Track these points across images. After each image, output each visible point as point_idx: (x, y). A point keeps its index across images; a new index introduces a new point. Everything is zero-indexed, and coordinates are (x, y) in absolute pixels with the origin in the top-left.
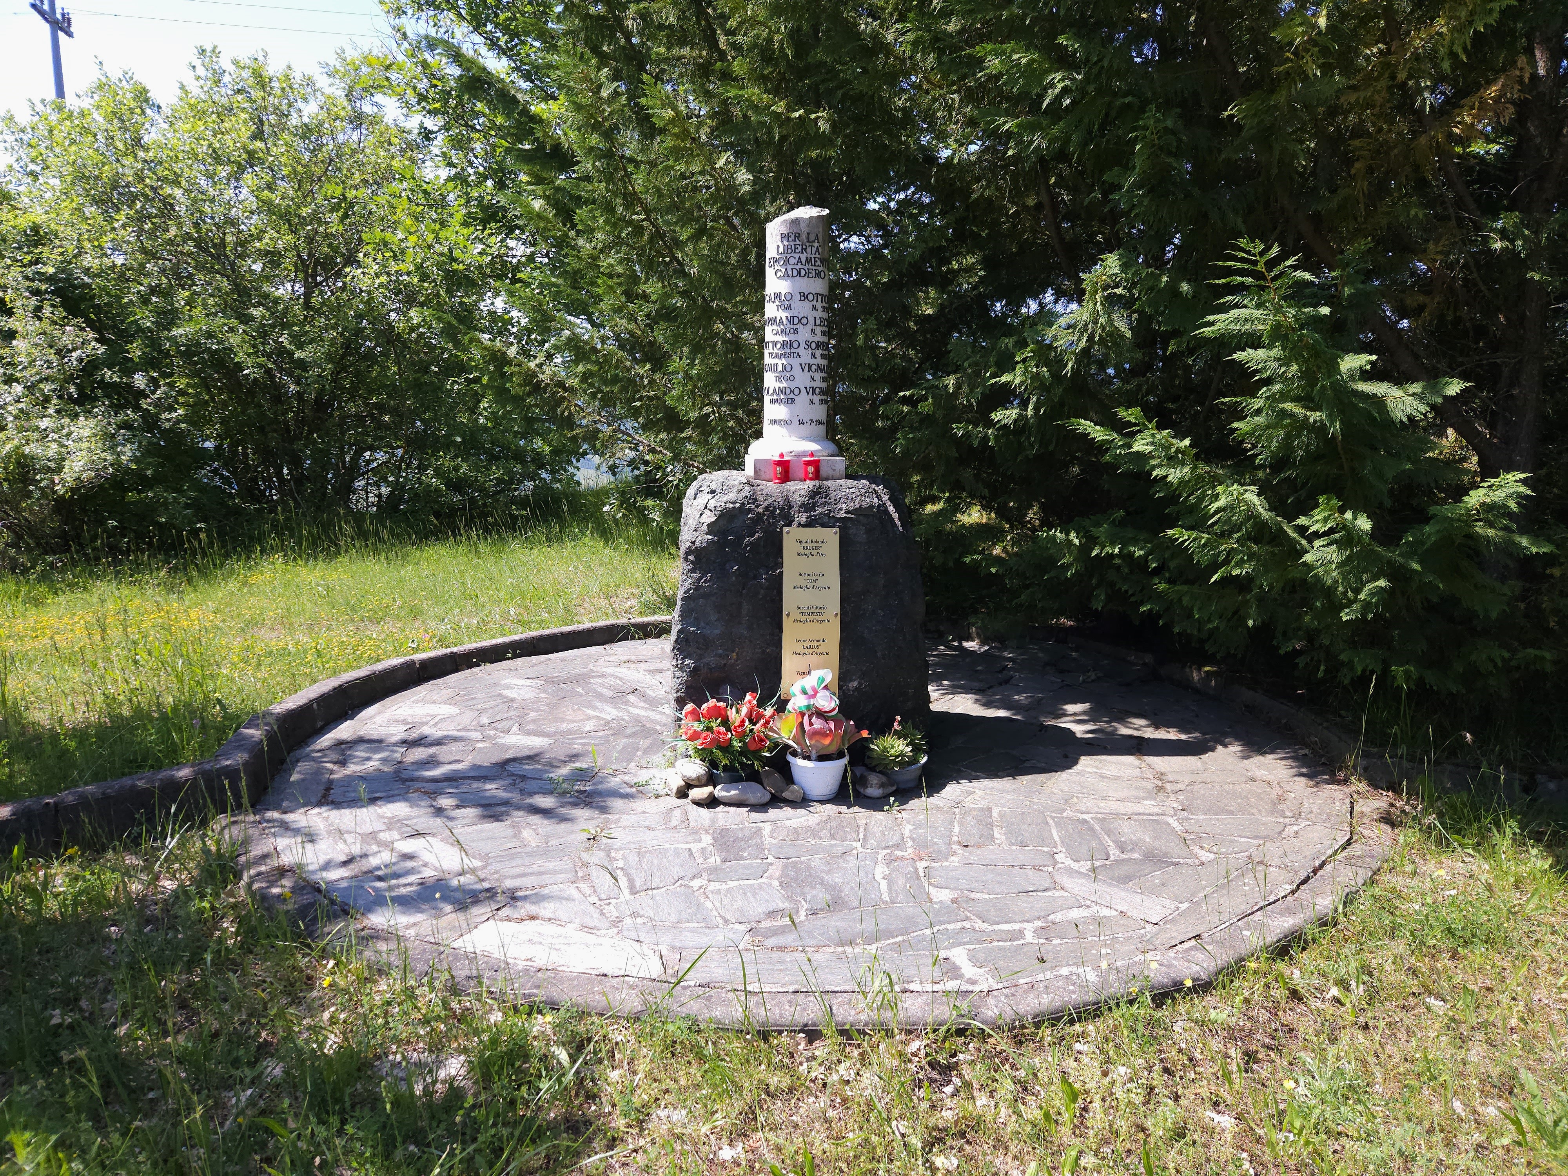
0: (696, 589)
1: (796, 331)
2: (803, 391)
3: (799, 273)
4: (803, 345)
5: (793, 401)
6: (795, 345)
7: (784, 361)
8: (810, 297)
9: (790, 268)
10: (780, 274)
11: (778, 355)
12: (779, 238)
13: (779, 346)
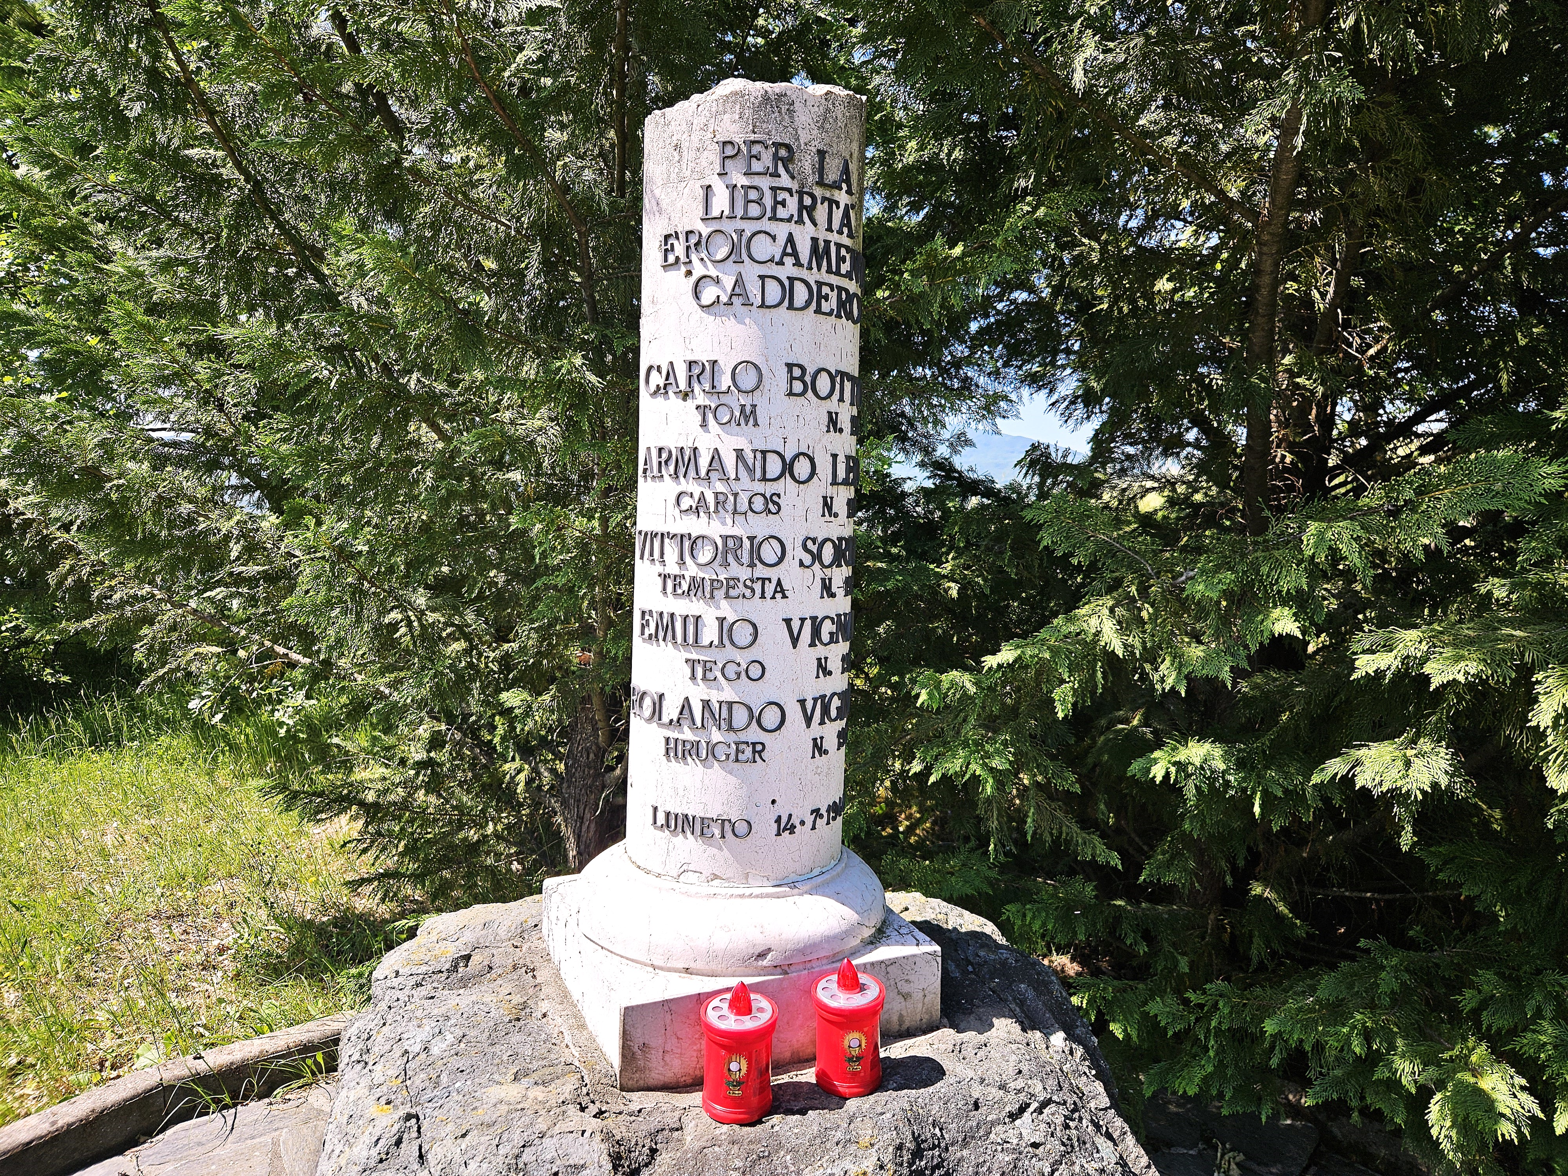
1: (772, 505)
2: (794, 714)
3: (788, 293)
4: (796, 553)
5: (758, 750)
6: (769, 553)
7: (727, 610)
8: (823, 384)
9: (751, 272)
10: (709, 294)
11: (696, 586)
12: (713, 155)
13: (705, 554)
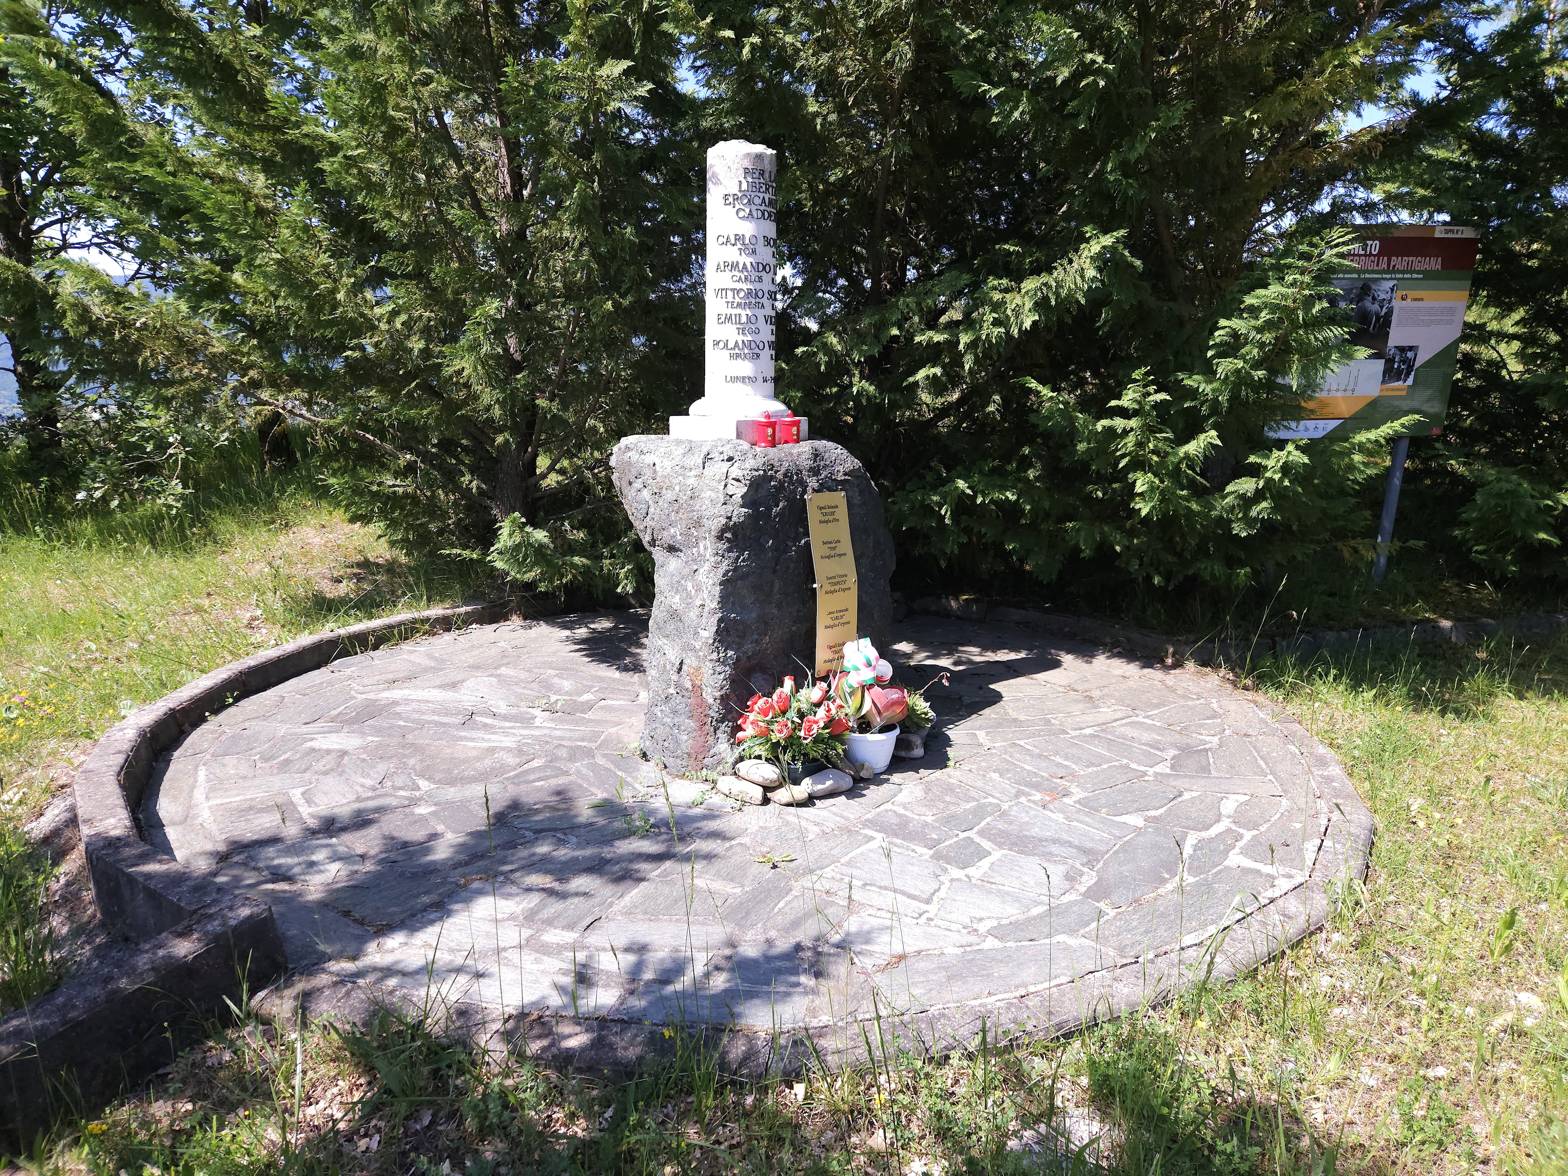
0: (734, 570)
1: (760, 279)
2: (767, 345)
3: (762, 214)
4: (766, 295)
5: (758, 356)
6: (760, 294)
7: (748, 312)
8: (772, 243)
9: (754, 208)
10: (741, 214)
11: (739, 305)
12: (741, 172)
13: (742, 294)
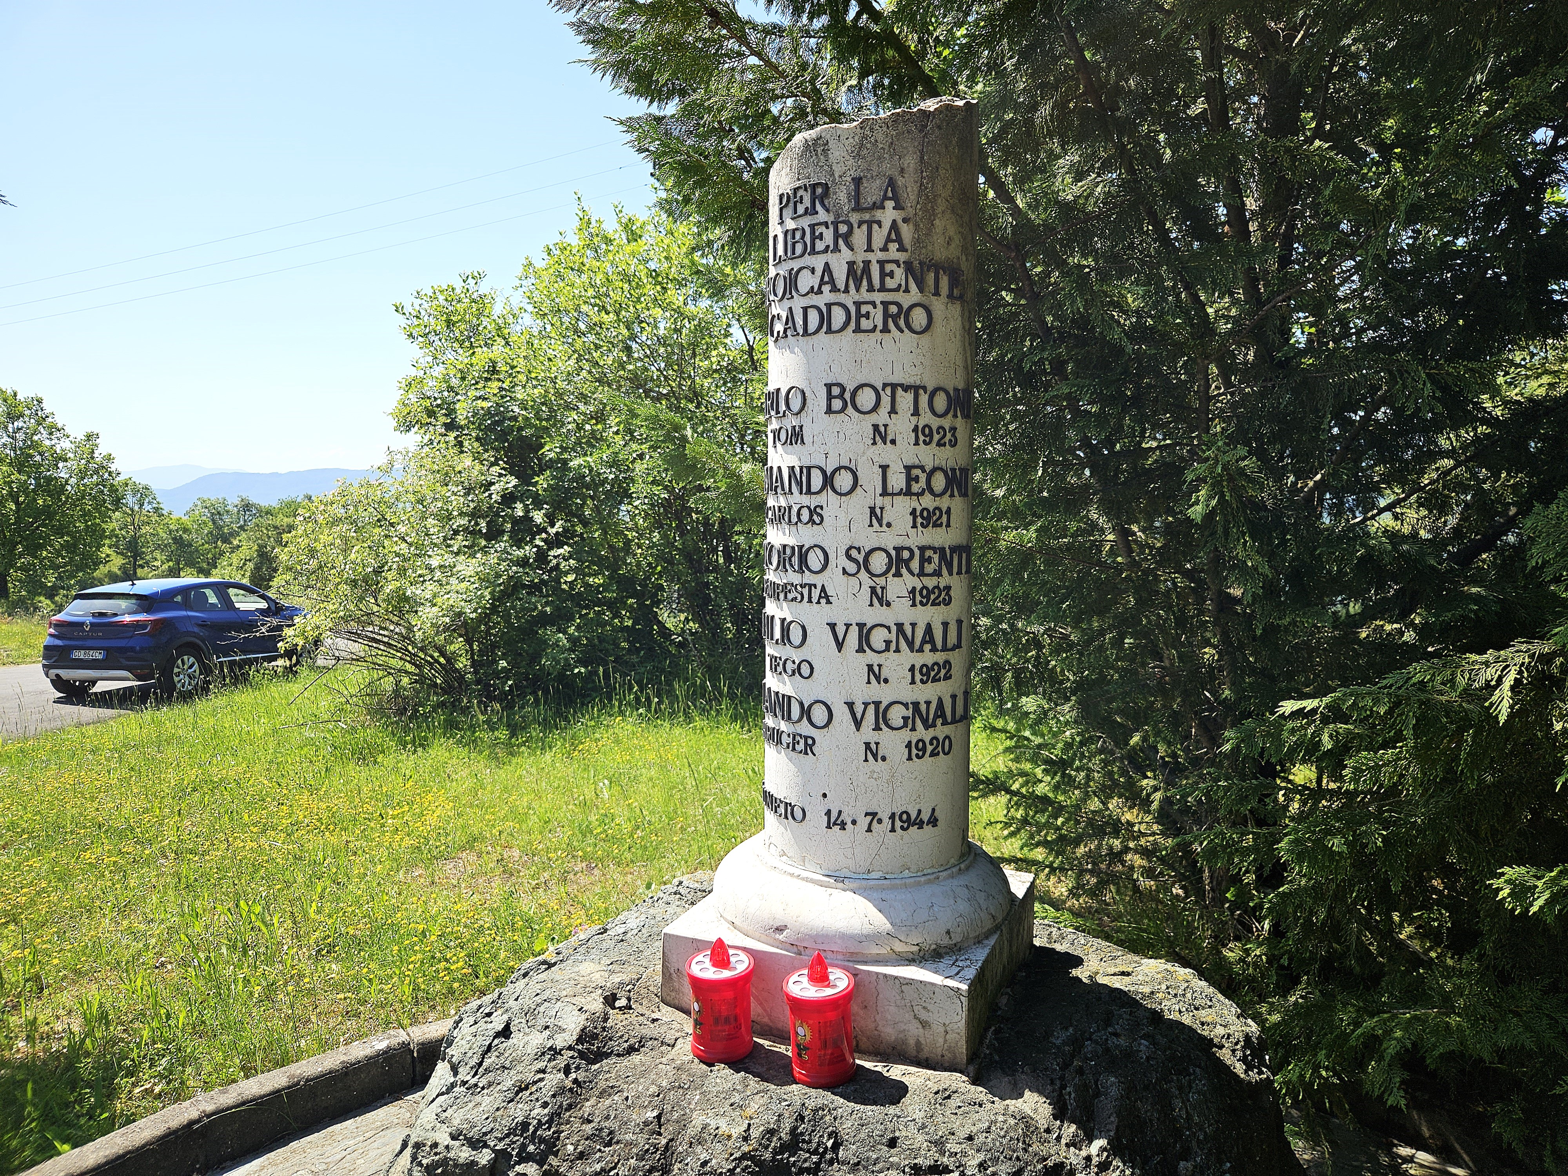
1: (816, 516)
2: (841, 714)
3: (825, 319)
4: (839, 561)
5: (809, 746)
6: (815, 561)
7: (787, 612)
8: (866, 399)
9: (798, 303)
12: (777, 211)
13: (775, 561)
